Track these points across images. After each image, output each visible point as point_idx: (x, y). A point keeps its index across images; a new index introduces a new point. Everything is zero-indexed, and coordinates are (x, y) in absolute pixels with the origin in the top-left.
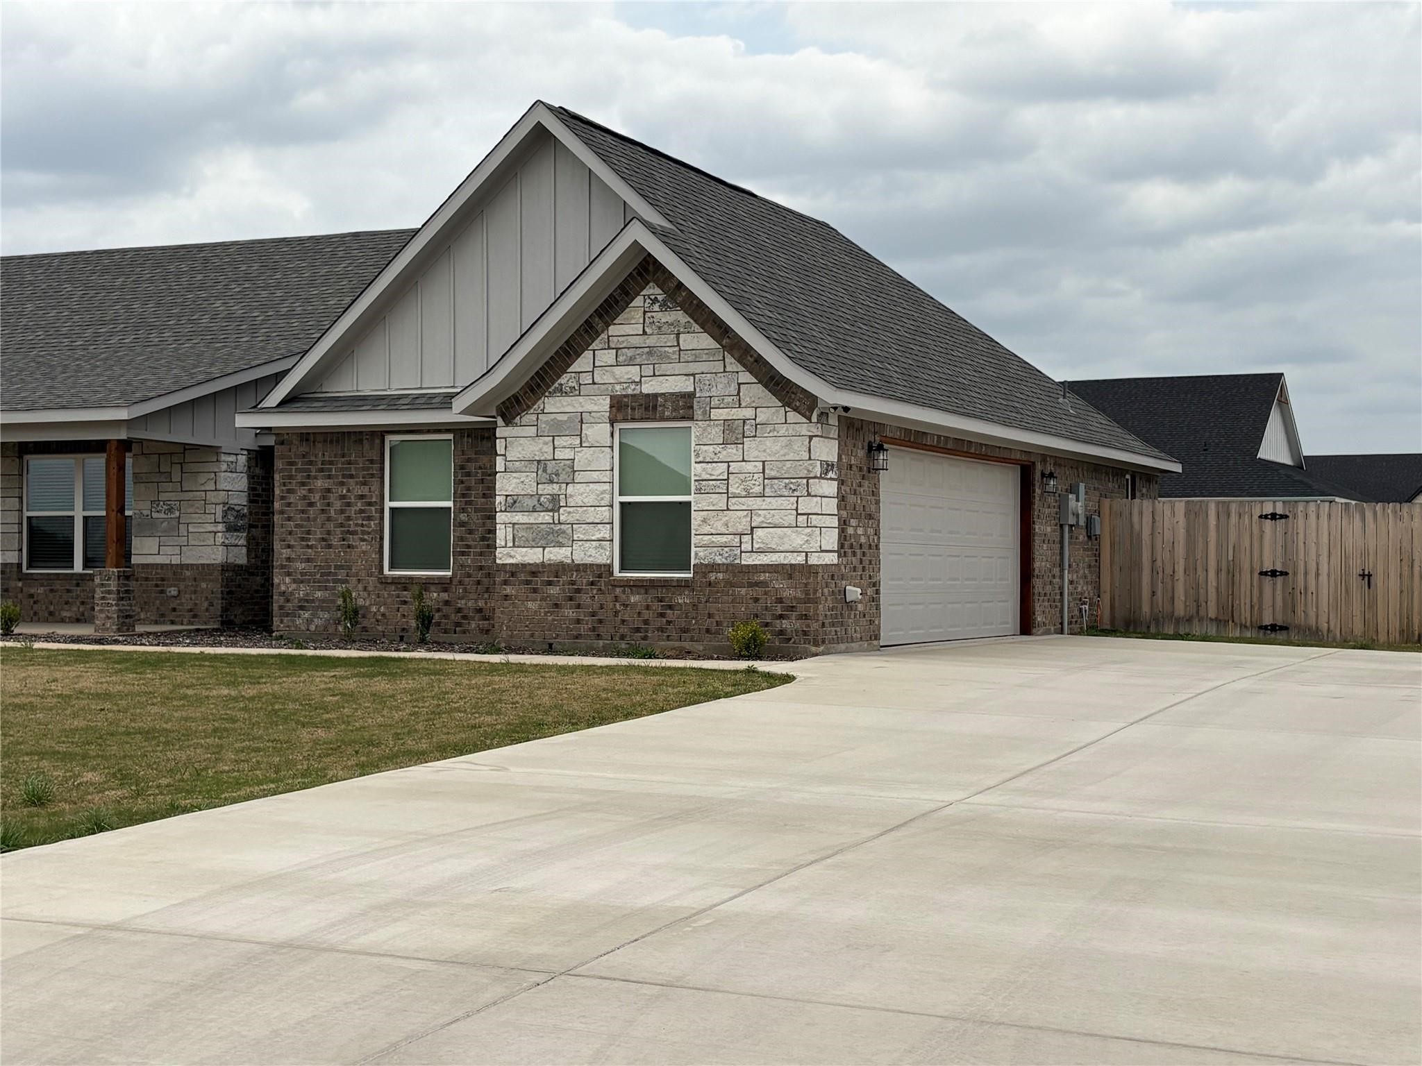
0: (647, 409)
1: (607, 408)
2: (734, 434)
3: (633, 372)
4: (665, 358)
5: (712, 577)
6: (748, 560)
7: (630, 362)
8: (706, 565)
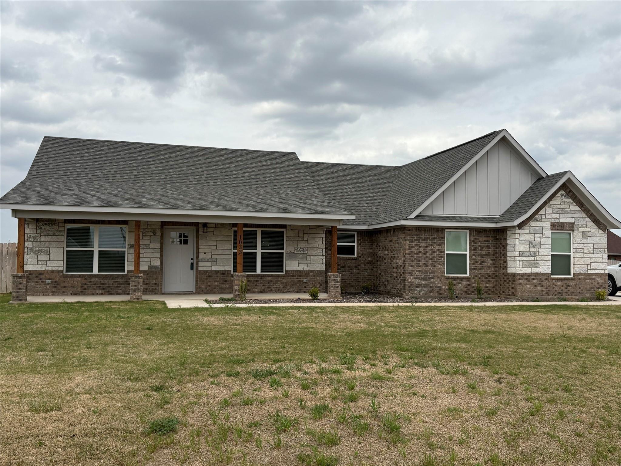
0: (561, 227)
1: (550, 226)
2: (585, 235)
3: (557, 216)
4: (566, 212)
5: (580, 277)
6: (589, 272)
7: (557, 213)
8: (579, 274)
